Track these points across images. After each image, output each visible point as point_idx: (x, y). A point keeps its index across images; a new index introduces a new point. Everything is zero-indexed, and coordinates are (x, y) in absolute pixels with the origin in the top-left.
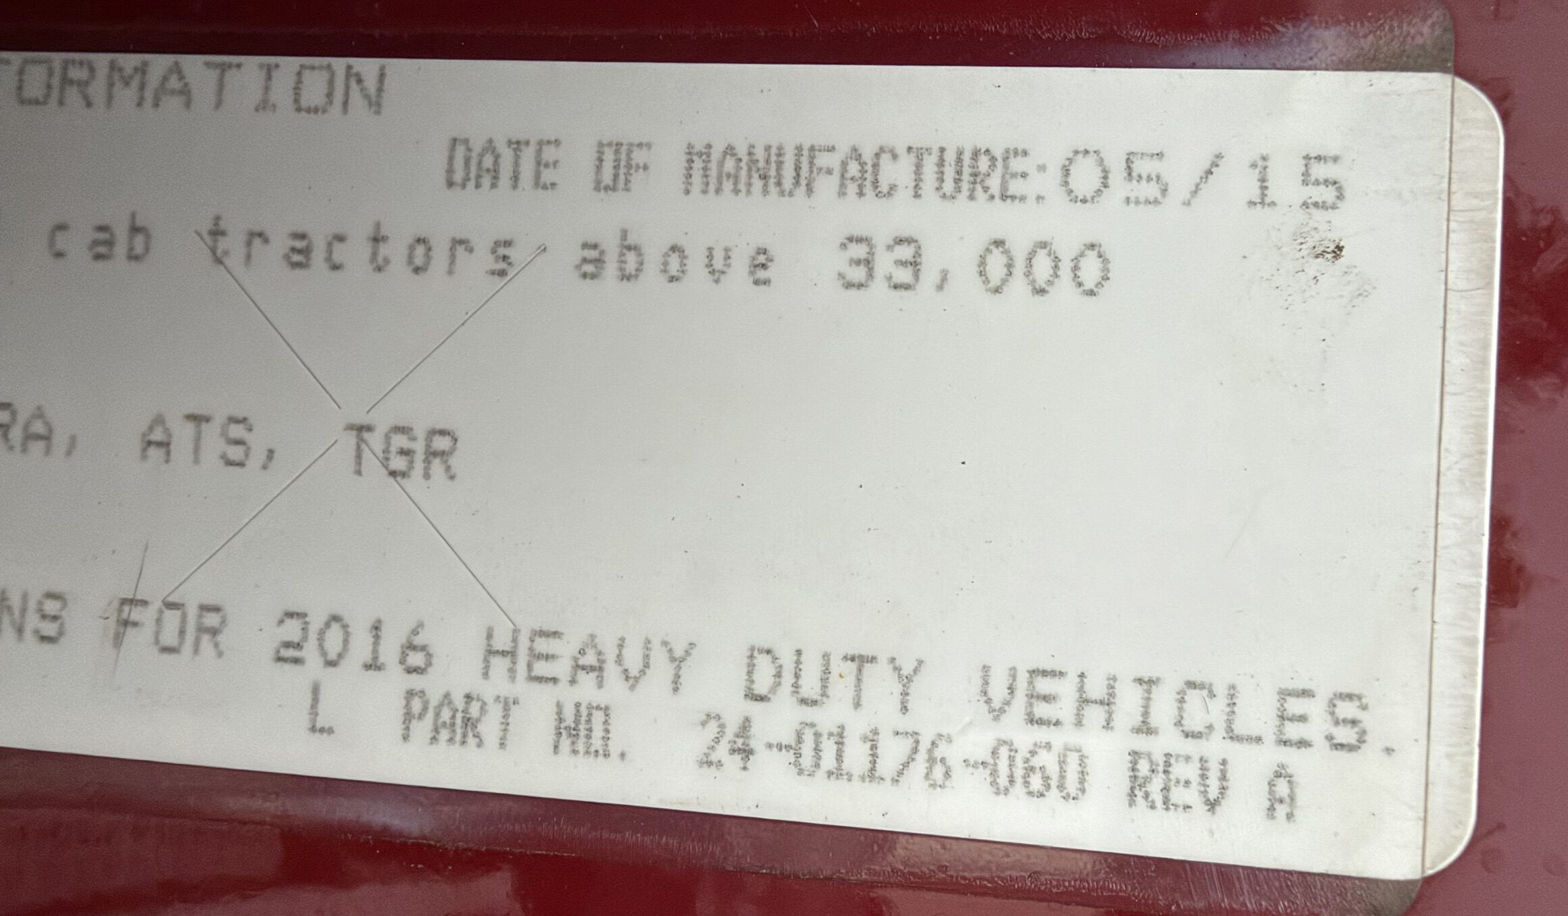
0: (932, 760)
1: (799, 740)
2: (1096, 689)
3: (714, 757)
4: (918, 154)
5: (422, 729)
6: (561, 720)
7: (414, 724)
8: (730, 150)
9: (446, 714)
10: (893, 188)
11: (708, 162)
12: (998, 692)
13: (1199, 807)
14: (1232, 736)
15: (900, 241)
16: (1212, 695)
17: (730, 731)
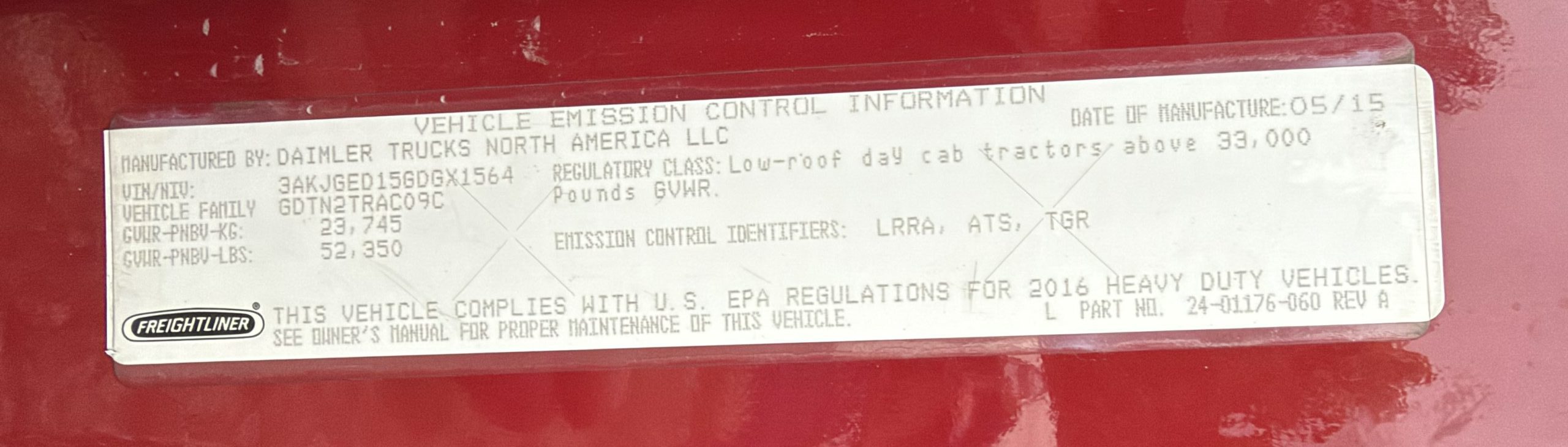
0: (1268, 302)
1: (1222, 301)
2: (1320, 273)
3: (1194, 311)
4: (1241, 102)
5: (1087, 314)
6: (1137, 305)
7: (1085, 312)
8: (1175, 106)
9: (1096, 308)
10: (1234, 114)
11: (1167, 110)
12: (1288, 278)
13: (1358, 307)
14: (1366, 283)
15: (1238, 132)
16: (1358, 271)
17: (1199, 301)
